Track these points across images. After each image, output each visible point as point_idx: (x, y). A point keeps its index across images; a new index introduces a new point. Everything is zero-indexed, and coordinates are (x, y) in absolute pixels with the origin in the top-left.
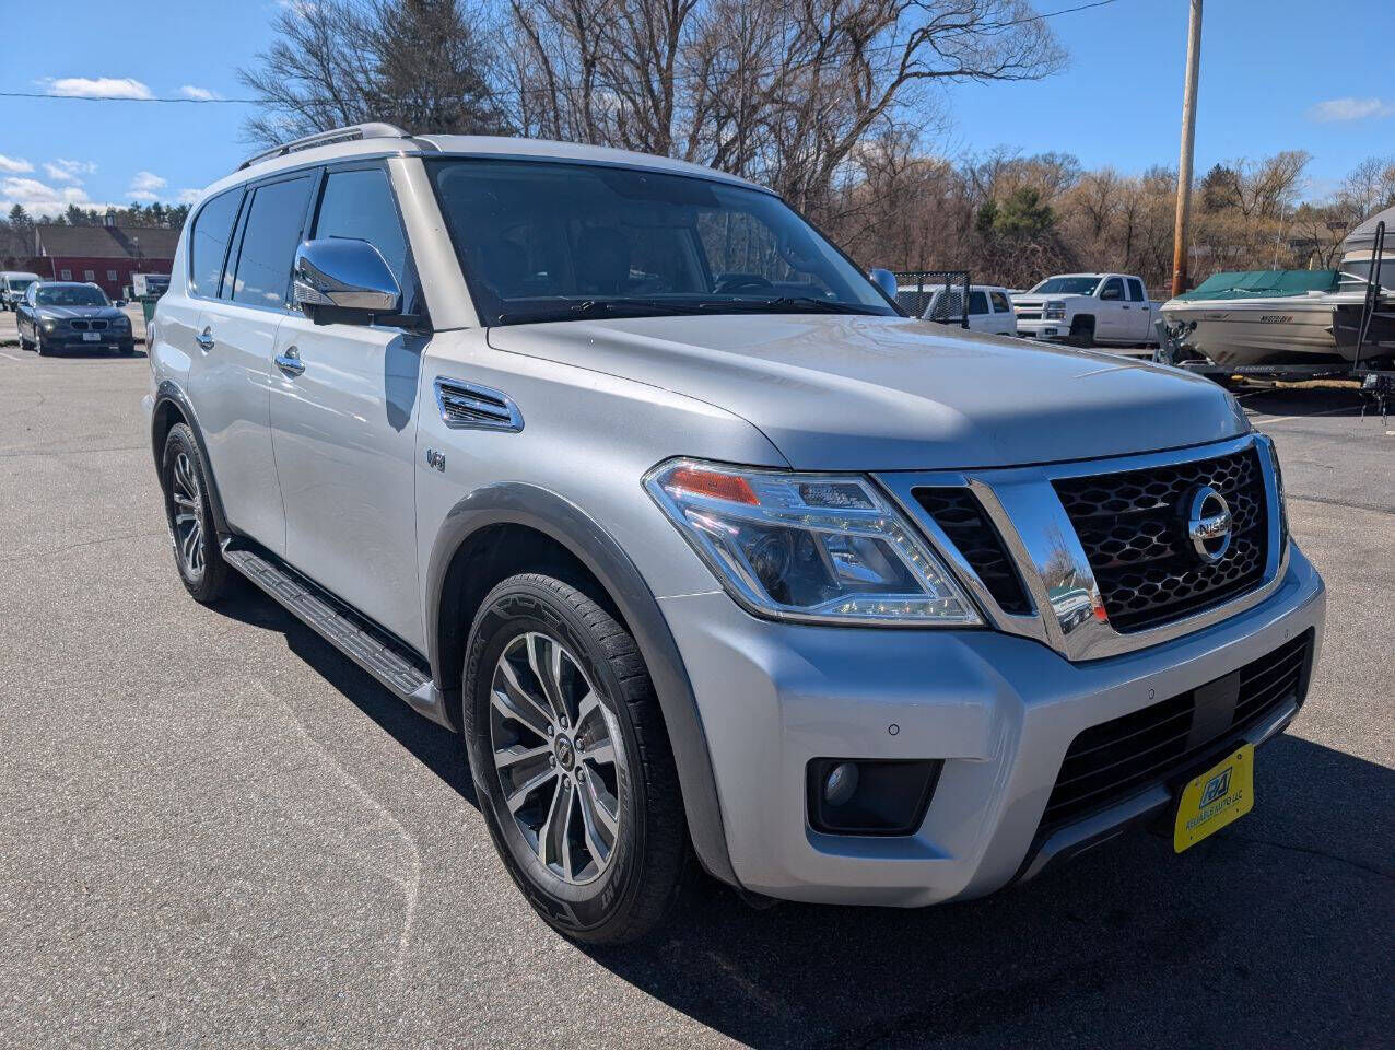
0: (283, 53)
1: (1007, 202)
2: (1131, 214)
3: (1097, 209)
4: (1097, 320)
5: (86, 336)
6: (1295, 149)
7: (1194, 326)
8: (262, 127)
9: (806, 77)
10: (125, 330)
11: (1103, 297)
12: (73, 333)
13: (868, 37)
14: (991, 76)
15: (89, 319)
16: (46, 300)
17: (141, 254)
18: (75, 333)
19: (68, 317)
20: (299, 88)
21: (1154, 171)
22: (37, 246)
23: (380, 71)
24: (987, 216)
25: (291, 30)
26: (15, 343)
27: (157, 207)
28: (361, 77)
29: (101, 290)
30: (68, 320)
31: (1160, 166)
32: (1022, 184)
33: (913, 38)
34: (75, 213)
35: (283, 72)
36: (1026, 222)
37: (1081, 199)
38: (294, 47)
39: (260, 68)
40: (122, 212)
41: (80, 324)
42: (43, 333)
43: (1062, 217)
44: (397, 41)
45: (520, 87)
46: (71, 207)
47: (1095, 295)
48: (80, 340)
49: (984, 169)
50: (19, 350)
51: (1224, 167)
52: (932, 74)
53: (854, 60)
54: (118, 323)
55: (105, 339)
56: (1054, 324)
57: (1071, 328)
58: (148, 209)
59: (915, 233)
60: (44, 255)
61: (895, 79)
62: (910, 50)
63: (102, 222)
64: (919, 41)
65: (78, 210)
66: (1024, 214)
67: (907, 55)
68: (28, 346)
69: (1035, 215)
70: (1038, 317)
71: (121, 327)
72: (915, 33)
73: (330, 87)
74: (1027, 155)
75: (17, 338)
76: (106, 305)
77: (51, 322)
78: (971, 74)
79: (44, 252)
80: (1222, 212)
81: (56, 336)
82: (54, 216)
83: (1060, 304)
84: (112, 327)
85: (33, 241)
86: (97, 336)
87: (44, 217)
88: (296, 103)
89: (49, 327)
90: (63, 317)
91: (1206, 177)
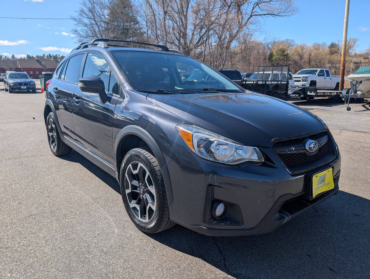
0: (82, 11)
1: (277, 52)
2: (310, 55)
3: (301, 54)
4: (317, 82)
5: (22, 87)
6: (354, 38)
7: (361, 82)
8: (76, 31)
9: (224, 16)
10: (34, 86)
11: (319, 75)
12: (18, 87)
13: (242, 5)
14: (276, 15)
15: (23, 82)
16: (11, 77)
17: (45, 67)
18: (19, 86)
19: (17, 82)
20: (87, 21)
21: (315, 44)
22: (18, 65)
23: (108, 15)
24: (271, 56)
25: (85, 4)
26: (3, 90)
27: (50, 55)
28: (103, 17)
29: (27, 74)
30: (17, 83)
31: (317, 43)
32: (280, 47)
33: (254, 5)
34: (29, 57)
35: (82, 16)
36: (282, 57)
37: (296, 51)
38: (85, 9)
39: (76, 15)
40: (41, 56)
41: (21, 84)
42: (10, 86)
43: (291, 56)
44: (113, 7)
45: (146, 20)
46: (28, 55)
47: (316, 75)
48: (20, 88)
49: (270, 43)
50: (4, 91)
51: (334, 43)
52: (260, 15)
53: (238, 11)
54: (31, 83)
55: (27, 88)
56: (305, 83)
57: (310, 84)
58: (48, 55)
59: (252, 61)
60: (20, 67)
61: (249, 16)
62: (253, 8)
63: (35, 58)
64: (256, 6)
65: (29, 56)
66: (281, 55)
67: (253, 10)
68: (7, 90)
69: (284, 55)
70: (300, 81)
71: (32, 85)
72: (255, 4)
73: (95, 20)
74: (281, 40)
75: (4, 88)
76: (28, 78)
77: (12, 83)
78: (271, 15)
79: (19, 66)
80: (334, 55)
81: (13, 87)
82: (23, 58)
83: (306, 77)
84: (30, 85)
85: (17, 63)
86: (25, 87)
87: (21, 58)
88: (86, 25)
89: (11, 85)
90: (15, 82)
91: (329, 46)
